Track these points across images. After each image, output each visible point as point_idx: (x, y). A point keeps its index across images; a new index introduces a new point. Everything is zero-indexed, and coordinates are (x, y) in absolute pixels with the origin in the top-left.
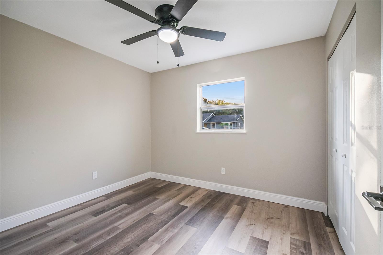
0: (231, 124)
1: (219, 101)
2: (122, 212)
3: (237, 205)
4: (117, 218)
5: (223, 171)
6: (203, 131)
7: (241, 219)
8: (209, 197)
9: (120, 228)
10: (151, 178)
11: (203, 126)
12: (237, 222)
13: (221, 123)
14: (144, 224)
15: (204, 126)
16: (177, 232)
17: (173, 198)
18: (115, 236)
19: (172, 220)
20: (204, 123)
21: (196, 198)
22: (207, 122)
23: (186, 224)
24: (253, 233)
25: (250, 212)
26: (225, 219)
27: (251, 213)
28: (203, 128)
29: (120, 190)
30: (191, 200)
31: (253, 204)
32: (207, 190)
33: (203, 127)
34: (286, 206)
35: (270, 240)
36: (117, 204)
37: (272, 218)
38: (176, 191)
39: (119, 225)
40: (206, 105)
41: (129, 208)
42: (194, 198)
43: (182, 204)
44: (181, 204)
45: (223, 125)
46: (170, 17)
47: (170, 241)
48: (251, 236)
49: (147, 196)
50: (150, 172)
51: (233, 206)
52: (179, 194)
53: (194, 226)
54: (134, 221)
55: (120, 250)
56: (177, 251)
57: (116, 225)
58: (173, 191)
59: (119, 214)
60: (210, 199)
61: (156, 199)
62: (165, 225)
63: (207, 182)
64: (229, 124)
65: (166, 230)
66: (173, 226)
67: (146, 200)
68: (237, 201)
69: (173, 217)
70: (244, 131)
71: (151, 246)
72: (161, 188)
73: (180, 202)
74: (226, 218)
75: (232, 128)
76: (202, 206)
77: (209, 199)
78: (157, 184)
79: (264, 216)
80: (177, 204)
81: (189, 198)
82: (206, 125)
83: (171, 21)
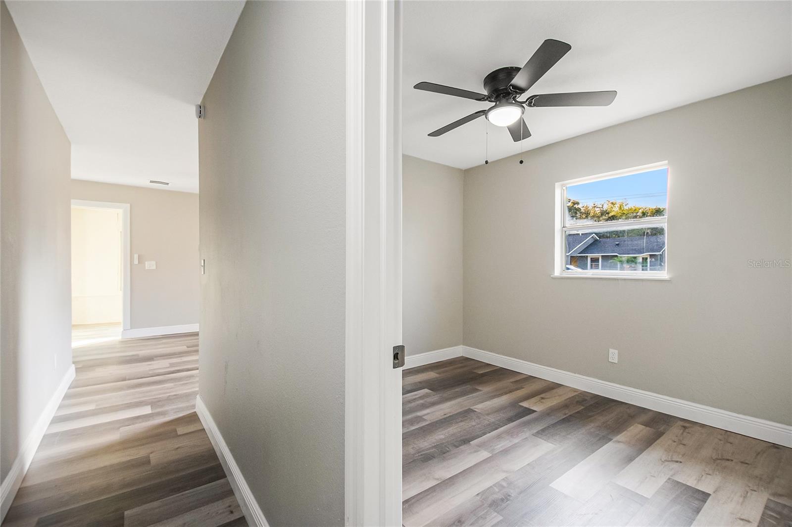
0: (645, 259)
1: (612, 203)
2: (425, 400)
3: (644, 425)
4: (418, 405)
5: (614, 356)
6: (567, 274)
7: (650, 449)
8: (579, 403)
9: (425, 420)
10: (462, 357)
11: (567, 264)
12: (641, 451)
13: (617, 256)
14: (461, 421)
15: (571, 264)
16: (518, 443)
17: (506, 393)
18: (421, 428)
19: (507, 425)
20: (571, 257)
21: (553, 401)
22: (579, 254)
23: (533, 435)
24: (674, 474)
25: (675, 442)
26: (614, 442)
27: (675, 444)
28: (568, 269)
29: (416, 369)
30: (541, 402)
31: (683, 429)
32: (575, 390)
33: (568, 266)
34: (775, 446)
35: (714, 492)
36: (415, 388)
37: (728, 460)
38: (511, 384)
39: (424, 416)
40: (574, 223)
41: (434, 395)
42: (548, 400)
43: (525, 404)
44: (523, 405)
45: (621, 261)
46: (510, 88)
47: (505, 452)
48: (669, 479)
49: (460, 384)
50: (462, 346)
51: (635, 425)
52: (517, 389)
53: (549, 440)
54: (445, 414)
55: (430, 446)
56: (521, 467)
57: (419, 414)
58: (507, 382)
59: (422, 401)
60: (583, 406)
61: (477, 390)
62: (497, 429)
63: (576, 375)
64: (640, 260)
65: (499, 437)
66: (509, 433)
67: (460, 389)
68: (644, 418)
69: (509, 421)
70: (666, 275)
71: (476, 452)
72: (483, 375)
73: (521, 401)
74: (616, 441)
75: (649, 269)
76: (566, 414)
77: (580, 406)
78: (475, 368)
79: (707, 452)
80: (514, 404)
81: (538, 398)
82: (576, 260)
83: (512, 93)
